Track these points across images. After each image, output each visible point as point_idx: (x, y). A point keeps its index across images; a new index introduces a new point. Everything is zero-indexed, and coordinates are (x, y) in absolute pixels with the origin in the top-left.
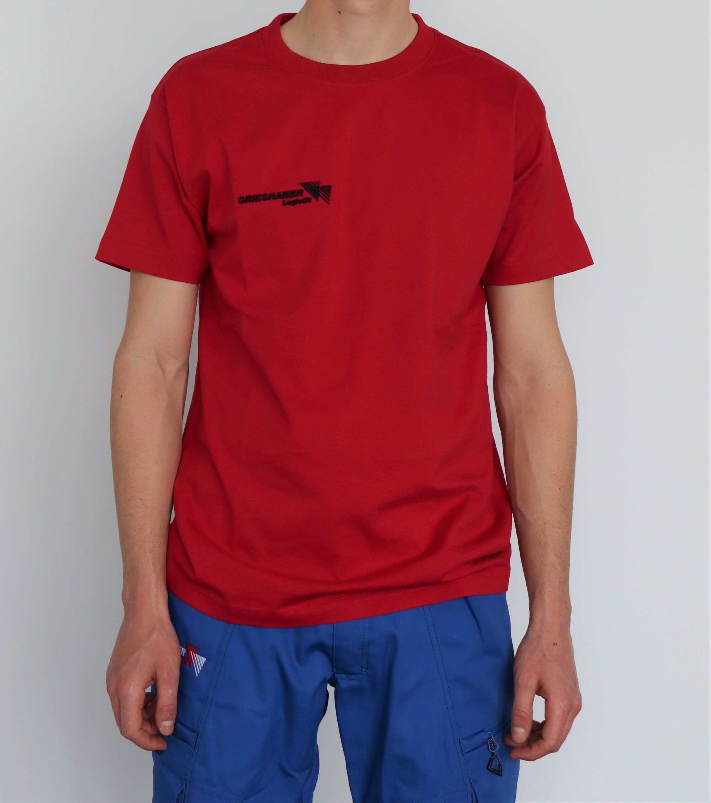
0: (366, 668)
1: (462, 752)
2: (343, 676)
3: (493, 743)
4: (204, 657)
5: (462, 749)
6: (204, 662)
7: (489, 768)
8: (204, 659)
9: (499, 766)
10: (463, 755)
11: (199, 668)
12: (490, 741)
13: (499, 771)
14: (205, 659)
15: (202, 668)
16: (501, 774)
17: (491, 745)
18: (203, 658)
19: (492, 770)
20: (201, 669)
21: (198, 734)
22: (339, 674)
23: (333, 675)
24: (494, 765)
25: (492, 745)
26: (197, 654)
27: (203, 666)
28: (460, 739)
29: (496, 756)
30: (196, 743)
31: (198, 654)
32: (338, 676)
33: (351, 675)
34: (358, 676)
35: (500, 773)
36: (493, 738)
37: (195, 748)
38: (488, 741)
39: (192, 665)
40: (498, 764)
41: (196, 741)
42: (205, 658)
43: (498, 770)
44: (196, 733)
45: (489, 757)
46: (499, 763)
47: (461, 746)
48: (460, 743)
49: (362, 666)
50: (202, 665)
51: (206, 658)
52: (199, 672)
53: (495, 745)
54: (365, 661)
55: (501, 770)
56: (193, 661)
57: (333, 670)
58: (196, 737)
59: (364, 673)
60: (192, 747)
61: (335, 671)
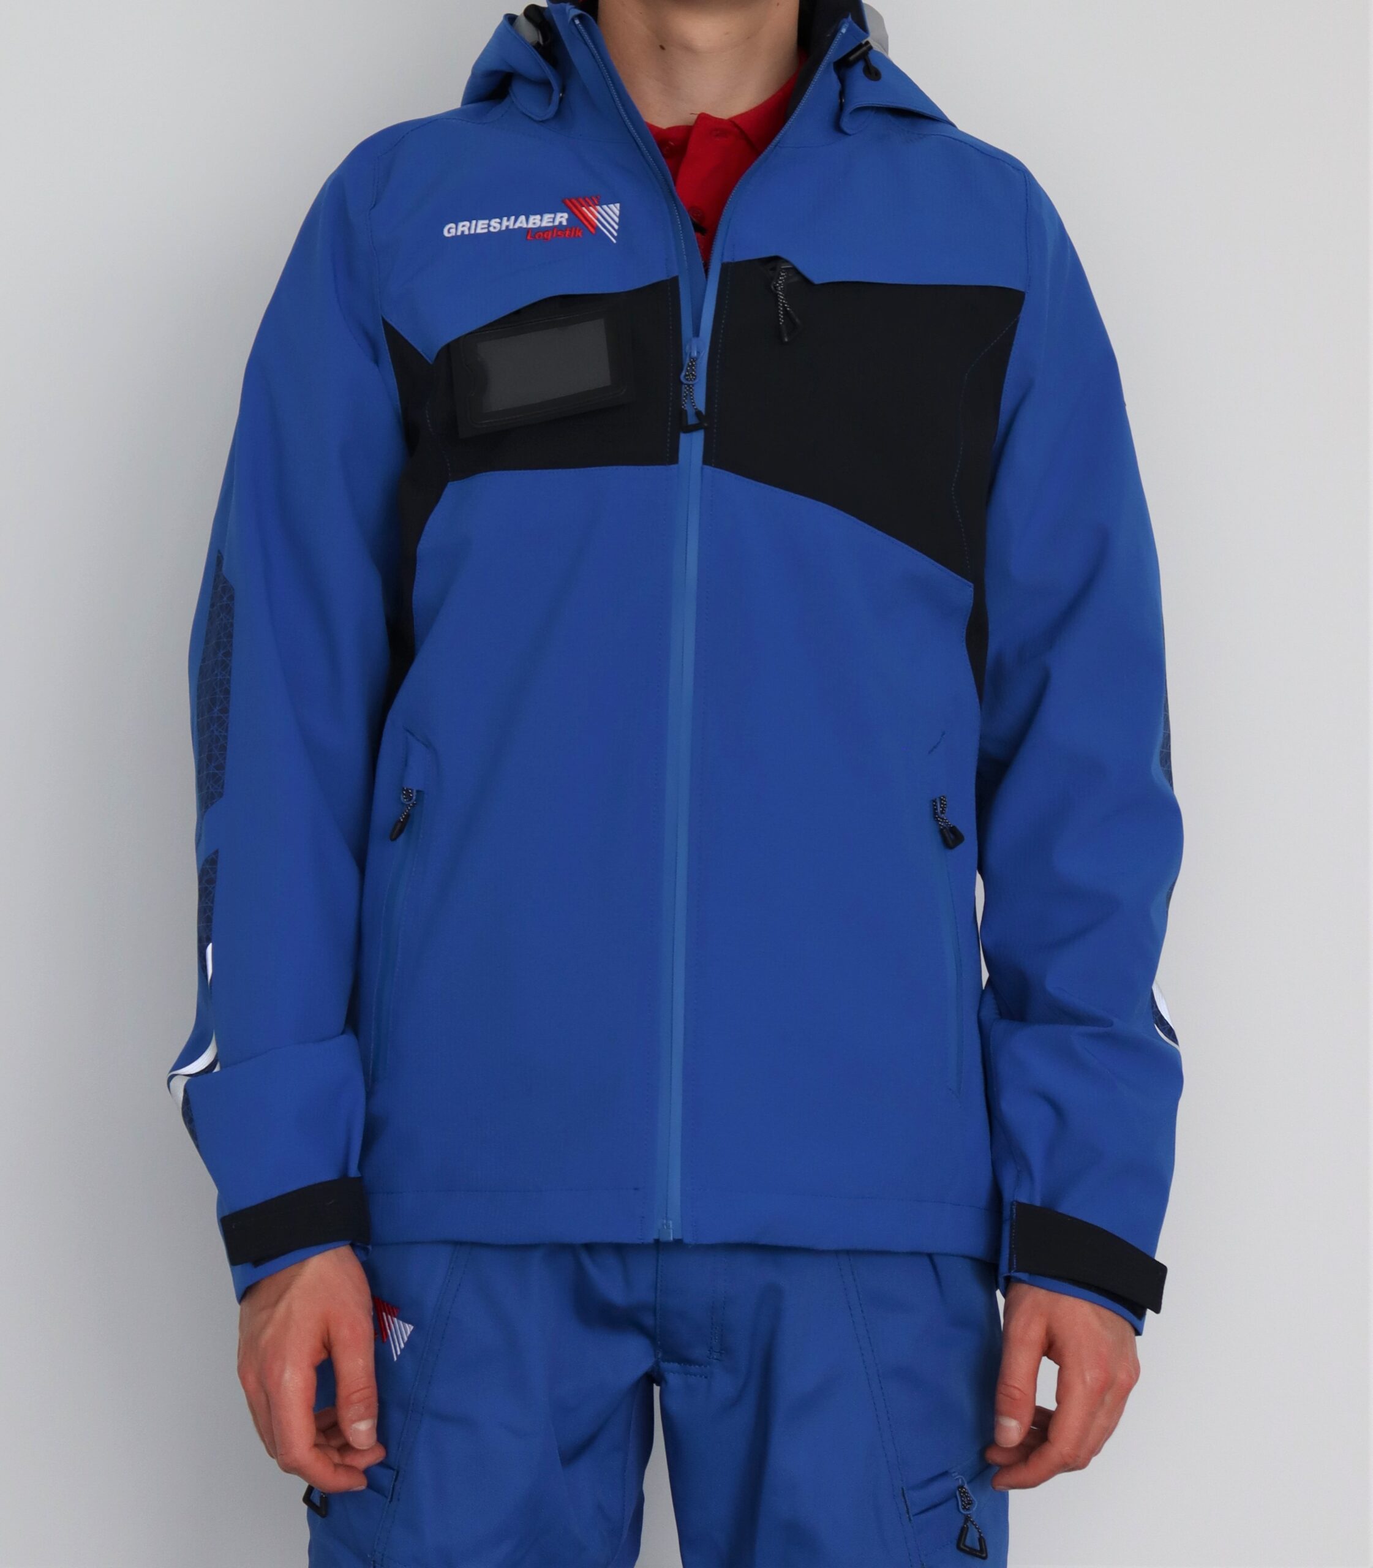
0: (719, 1352)
1: (908, 1513)
2: (675, 1366)
3: (967, 1497)
4: (409, 1323)
5: (907, 1507)
6: (409, 1333)
7: (962, 1547)
8: (409, 1328)
9: (981, 1540)
10: (910, 1520)
11: (399, 1344)
12: (960, 1492)
13: (981, 1551)
14: (412, 1327)
15: (405, 1344)
16: (984, 1555)
17: (962, 1501)
18: (407, 1325)
19: (968, 1550)
20: (402, 1346)
21: (398, 1473)
22: (668, 1361)
23: (657, 1363)
24: (971, 1540)
25: (966, 1500)
26: (395, 1317)
27: (408, 1341)
28: (904, 1488)
29: (972, 1522)
30: (393, 1488)
31: (398, 1318)
32: (665, 1365)
33: (690, 1365)
34: (703, 1367)
35: (982, 1553)
36: (966, 1486)
37: (392, 1498)
38: (958, 1493)
39: (385, 1340)
40: (978, 1536)
41: (394, 1485)
42: (410, 1325)
43: (978, 1548)
44: (394, 1470)
45: (960, 1523)
46: (980, 1535)
47: (906, 1502)
48: (904, 1496)
49: (711, 1348)
50: (406, 1339)
51: (413, 1325)
52: (399, 1353)
53: (970, 1500)
54: (717, 1338)
55: (984, 1547)
56: (389, 1331)
57: (656, 1356)
58: (394, 1477)
59: (714, 1361)
60: (386, 1497)
61: (660, 1355)
